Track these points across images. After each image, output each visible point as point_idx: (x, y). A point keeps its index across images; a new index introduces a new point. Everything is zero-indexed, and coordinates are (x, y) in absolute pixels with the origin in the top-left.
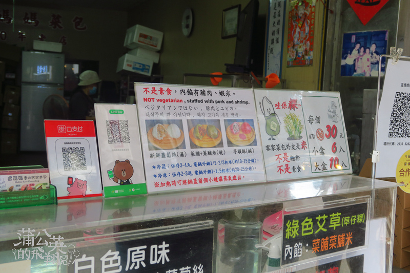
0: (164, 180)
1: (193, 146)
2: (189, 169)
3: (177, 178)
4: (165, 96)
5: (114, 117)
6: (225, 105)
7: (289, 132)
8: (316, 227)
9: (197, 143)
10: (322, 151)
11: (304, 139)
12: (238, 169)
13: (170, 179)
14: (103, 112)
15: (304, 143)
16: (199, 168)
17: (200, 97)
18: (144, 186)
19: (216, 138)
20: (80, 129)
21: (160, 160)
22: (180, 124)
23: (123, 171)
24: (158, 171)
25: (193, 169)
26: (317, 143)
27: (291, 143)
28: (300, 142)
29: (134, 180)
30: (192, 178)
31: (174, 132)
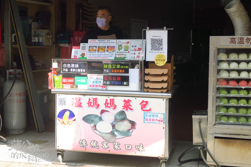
0: (90, 57)
1: (98, 51)
2: (96, 55)
3: (93, 57)
4: (94, 42)
5: (84, 46)
6: (108, 43)
7: (125, 49)
8: (112, 67)
9: (99, 51)
10: (135, 54)
11: (129, 51)
12: (108, 56)
13: (92, 57)
14: (82, 44)
15: (129, 52)
16: (98, 55)
17: (102, 42)
18: (86, 58)
19: (104, 50)
20: (78, 48)
21: (90, 53)
22: (96, 47)
23: (83, 55)
24: (89, 55)
25: (97, 55)
26: (133, 52)
27: (124, 51)
28: (127, 51)
29: (85, 56)
30: (96, 57)
31: (95, 48)
